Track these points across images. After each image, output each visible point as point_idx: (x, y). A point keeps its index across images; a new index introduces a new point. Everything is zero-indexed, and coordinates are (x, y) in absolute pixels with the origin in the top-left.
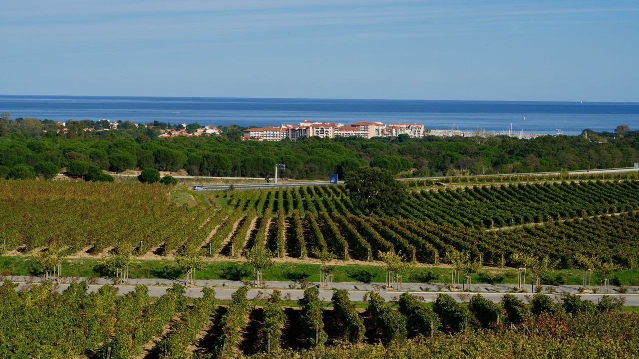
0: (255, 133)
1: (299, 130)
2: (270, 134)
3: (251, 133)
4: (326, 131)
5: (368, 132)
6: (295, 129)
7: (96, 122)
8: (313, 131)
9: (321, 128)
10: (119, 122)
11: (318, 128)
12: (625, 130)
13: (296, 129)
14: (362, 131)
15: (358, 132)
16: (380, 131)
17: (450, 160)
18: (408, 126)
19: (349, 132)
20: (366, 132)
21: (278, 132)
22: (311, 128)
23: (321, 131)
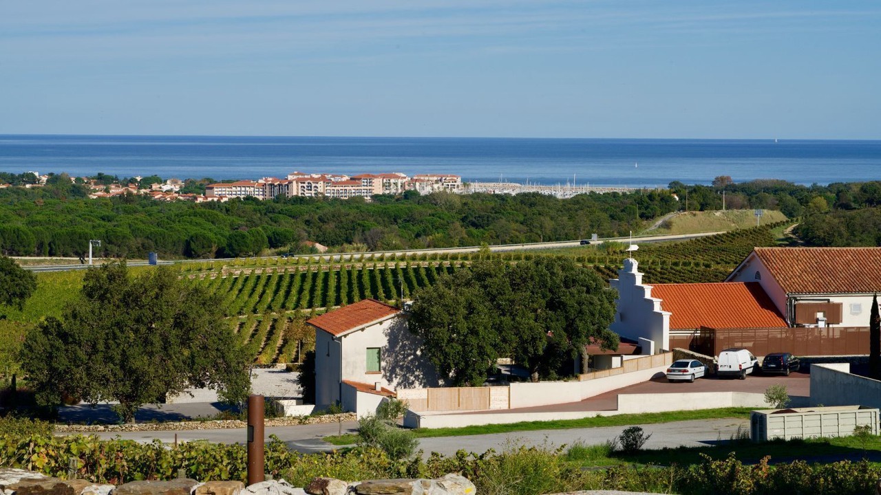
0: (220, 189)
1: (279, 185)
2: (240, 191)
3: (215, 189)
4: (315, 187)
5: (373, 188)
6: (274, 184)
7: (17, 175)
8: (298, 186)
9: (308, 183)
10: (51, 174)
11: (304, 183)
12: (727, 183)
13: (276, 184)
14: (364, 186)
15: (358, 188)
16: (399, 185)
17: (361, 231)
18: (439, 178)
19: (346, 188)
20: (370, 188)
21: (252, 189)
22: (294, 183)
23: (308, 187)
